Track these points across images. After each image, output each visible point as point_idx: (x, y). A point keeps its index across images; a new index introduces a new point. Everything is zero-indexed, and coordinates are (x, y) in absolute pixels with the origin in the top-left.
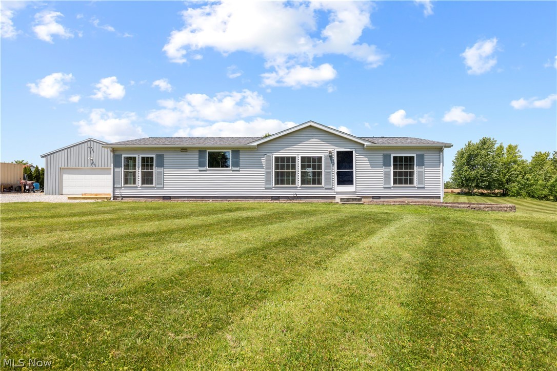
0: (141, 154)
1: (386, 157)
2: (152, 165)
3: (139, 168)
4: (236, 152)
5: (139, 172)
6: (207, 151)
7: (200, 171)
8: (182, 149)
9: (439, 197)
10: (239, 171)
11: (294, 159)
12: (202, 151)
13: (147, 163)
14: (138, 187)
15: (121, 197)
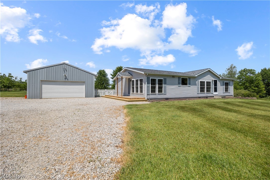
0: (158, 78)
1: (223, 82)
2: (162, 84)
3: (157, 85)
4: (190, 78)
5: (157, 86)
6: (181, 78)
7: (179, 86)
8: (173, 76)
9: (232, 96)
10: (190, 86)
11: (204, 82)
12: (179, 77)
13: (160, 82)
14: (156, 94)
15: (150, 99)
